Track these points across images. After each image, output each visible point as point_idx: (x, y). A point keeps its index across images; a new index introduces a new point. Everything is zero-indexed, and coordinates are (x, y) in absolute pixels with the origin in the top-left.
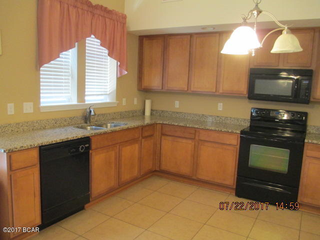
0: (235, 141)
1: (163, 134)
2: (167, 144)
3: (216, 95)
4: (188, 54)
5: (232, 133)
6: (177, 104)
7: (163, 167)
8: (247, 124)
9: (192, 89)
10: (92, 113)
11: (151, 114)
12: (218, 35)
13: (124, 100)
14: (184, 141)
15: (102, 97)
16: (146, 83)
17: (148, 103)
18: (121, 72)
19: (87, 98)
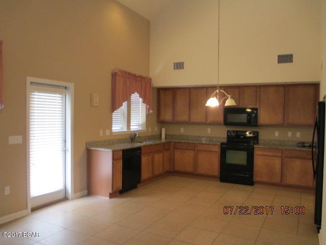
0: (217, 149)
1: (175, 148)
2: (178, 154)
3: (205, 124)
4: (188, 100)
5: (216, 145)
6: (182, 130)
7: (176, 169)
8: (225, 141)
9: (192, 121)
10: (138, 135)
11: (166, 137)
12: (205, 89)
13: (150, 128)
14: (188, 151)
15: (136, 127)
16: (162, 118)
17: (163, 130)
18: (148, 112)
19: (131, 127)
